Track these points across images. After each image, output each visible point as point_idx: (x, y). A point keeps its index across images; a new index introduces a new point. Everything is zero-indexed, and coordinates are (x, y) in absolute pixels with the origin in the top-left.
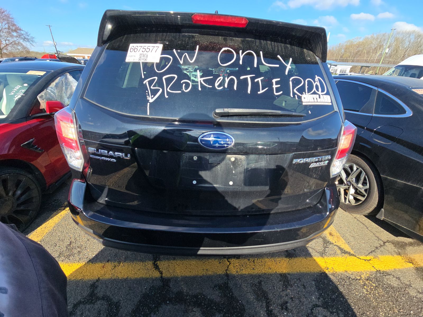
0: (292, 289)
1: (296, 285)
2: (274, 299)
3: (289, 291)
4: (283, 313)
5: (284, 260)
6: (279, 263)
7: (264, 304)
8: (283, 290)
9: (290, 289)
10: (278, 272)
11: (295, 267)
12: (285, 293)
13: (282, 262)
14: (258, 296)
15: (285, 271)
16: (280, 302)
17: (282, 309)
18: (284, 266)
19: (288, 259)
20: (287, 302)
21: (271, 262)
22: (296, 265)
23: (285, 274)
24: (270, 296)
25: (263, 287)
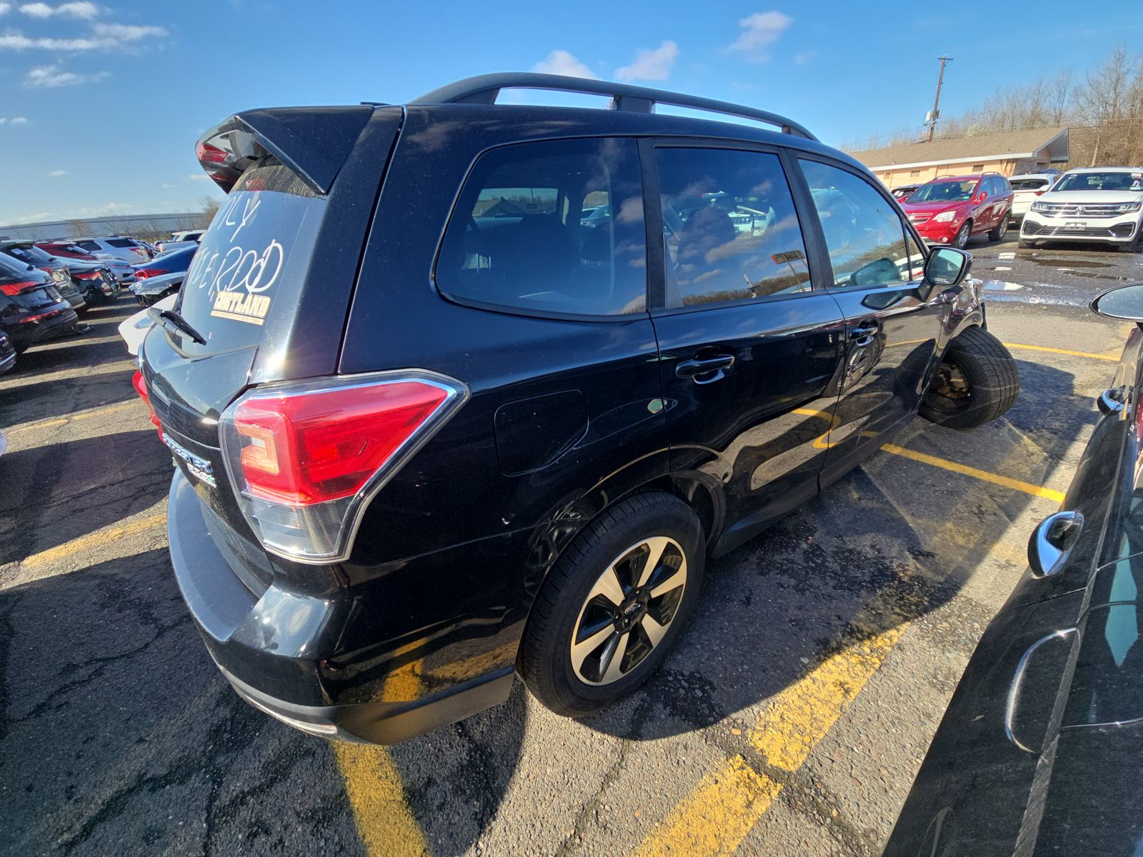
0: (309, 837)
1: (322, 844)
2: (272, 800)
3: (300, 829)
4: (240, 832)
5: (392, 787)
6: (380, 778)
7: (257, 783)
8: (298, 814)
9: (304, 831)
10: (348, 783)
11: (378, 826)
12: (293, 820)
13: (386, 784)
14: (274, 763)
15: (357, 800)
16: (267, 815)
17: (251, 825)
18: (373, 793)
19: (400, 798)
20: (267, 832)
21: (375, 755)
22: (387, 827)
23: (348, 804)
24: (278, 788)
25: (298, 764)
